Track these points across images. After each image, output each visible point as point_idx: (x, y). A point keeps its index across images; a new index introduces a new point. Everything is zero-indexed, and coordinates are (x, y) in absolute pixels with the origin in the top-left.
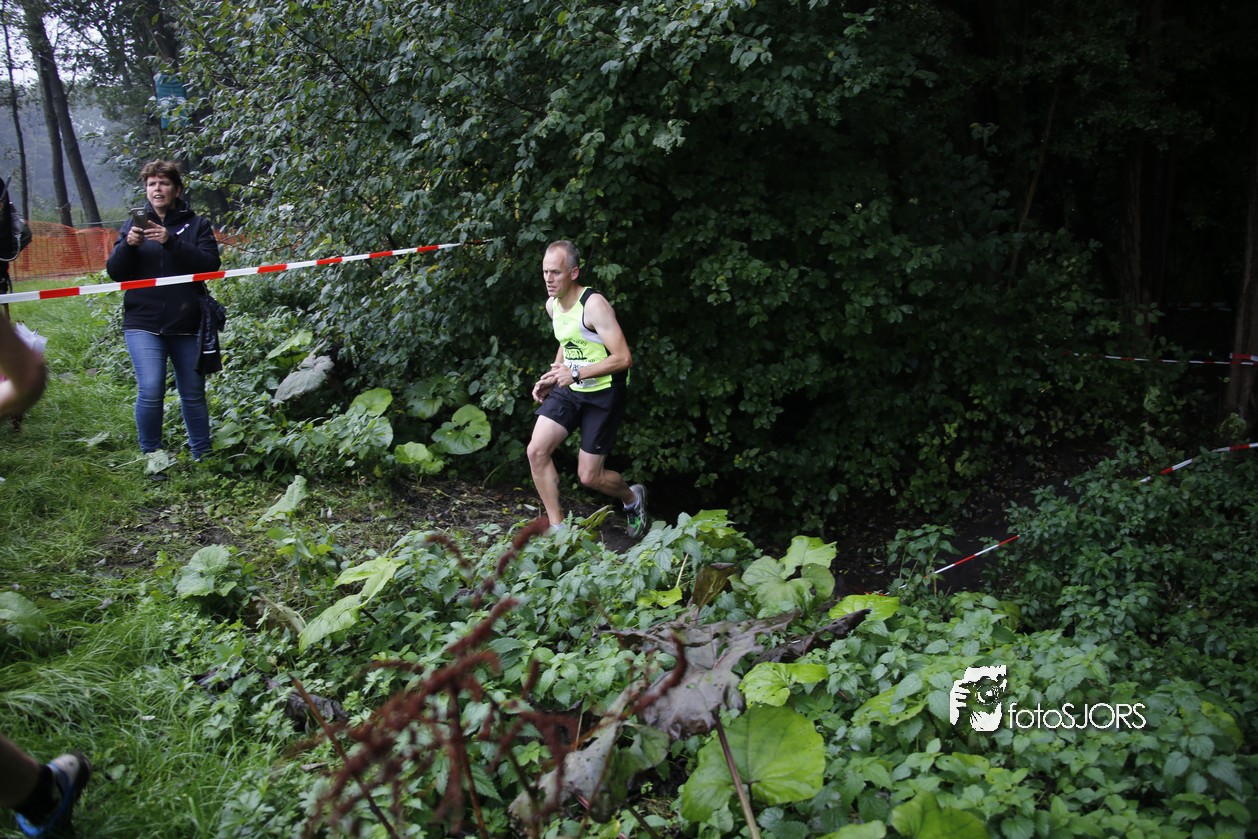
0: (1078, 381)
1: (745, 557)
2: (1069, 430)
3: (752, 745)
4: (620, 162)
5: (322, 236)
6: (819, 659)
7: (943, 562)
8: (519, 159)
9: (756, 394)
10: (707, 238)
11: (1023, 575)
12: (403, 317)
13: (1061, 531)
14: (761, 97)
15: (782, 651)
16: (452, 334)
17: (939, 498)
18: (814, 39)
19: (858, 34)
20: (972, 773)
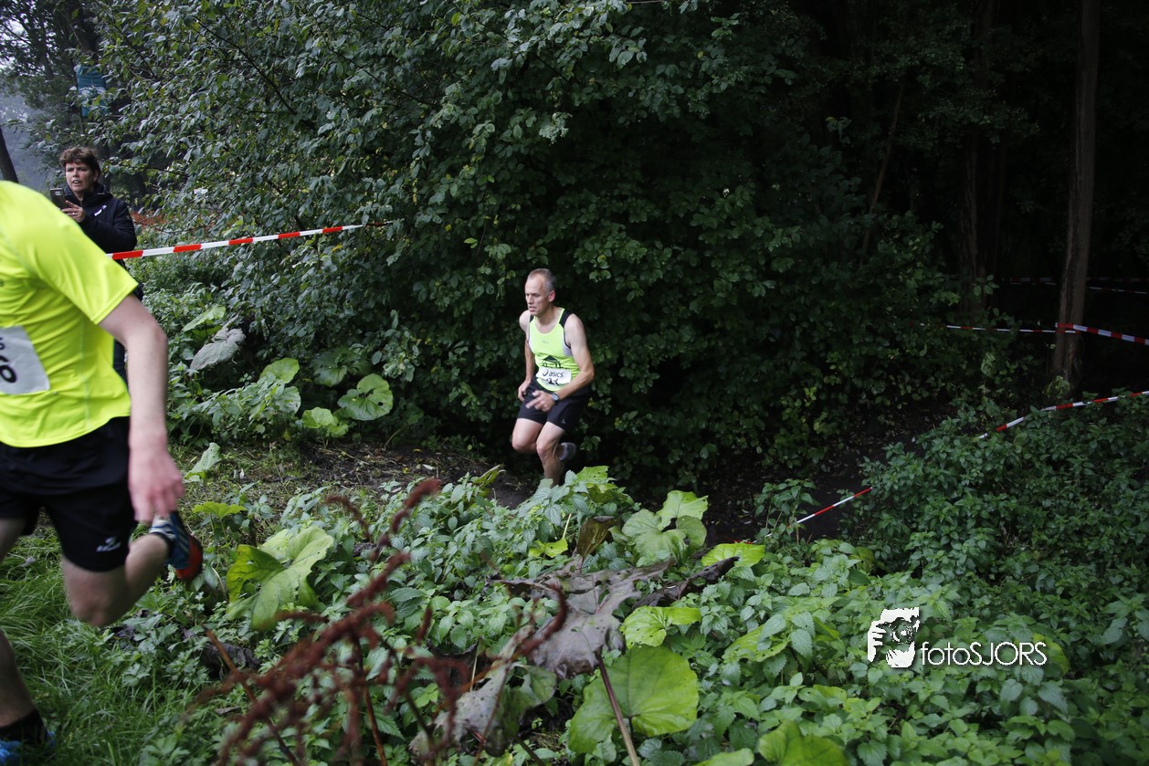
0: (922, 348)
1: (625, 510)
2: (916, 392)
3: (633, 682)
4: (509, 151)
5: (234, 218)
6: (692, 603)
7: (805, 512)
8: (417, 147)
9: (634, 361)
10: (589, 220)
11: (876, 523)
12: (310, 293)
13: (909, 483)
14: (637, 93)
15: (659, 596)
16: (355, 308)
17: (801, 455)
18: (685, 40)
19: (724, 37)
20: (831, 702)
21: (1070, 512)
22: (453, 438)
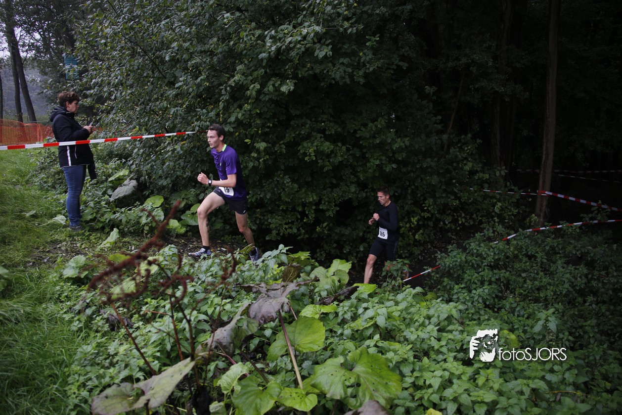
1: (313, 268)
2: (467, 222)
4: (267, 98)
5: (135, 127)
6: (336, 306)
8: (223, 95)
9: (327, 201)
10: (306, 132)
11: (442, 283)
12: (169, 164)
13: (458, 263)
14: (328, 71)
15: (321, 302)
16: (192, 172)
17: (409, 251)
18: (354, 47)
19: (372, 45)
20: (392, 348)
21: (535, 279)
22: (237, 237)
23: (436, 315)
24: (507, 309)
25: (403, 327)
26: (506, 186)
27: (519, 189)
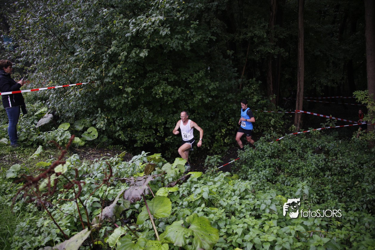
1: (164, 163)
3: (154, 205)
4: (132, 60)
5: (50, 81)
6: (178, 187)
7: (219, 165)
8: (104, 59)
9: (170, 122)
10: (156, 80)
11: (241, 168)
12: (73, 103)
13: (250, 156)
14: (168, 43)
15: (169, 185)
16: (87, 107)
17: (221, 149)
18: (183, 28)
19: (194, 27)
20: (212, 211)
21: (296, 163)
22: (117, 146)
23: (238, 189)
24: (280, 182)
25: (219, 198)
26: (277, 108)
27: (284, 110)
